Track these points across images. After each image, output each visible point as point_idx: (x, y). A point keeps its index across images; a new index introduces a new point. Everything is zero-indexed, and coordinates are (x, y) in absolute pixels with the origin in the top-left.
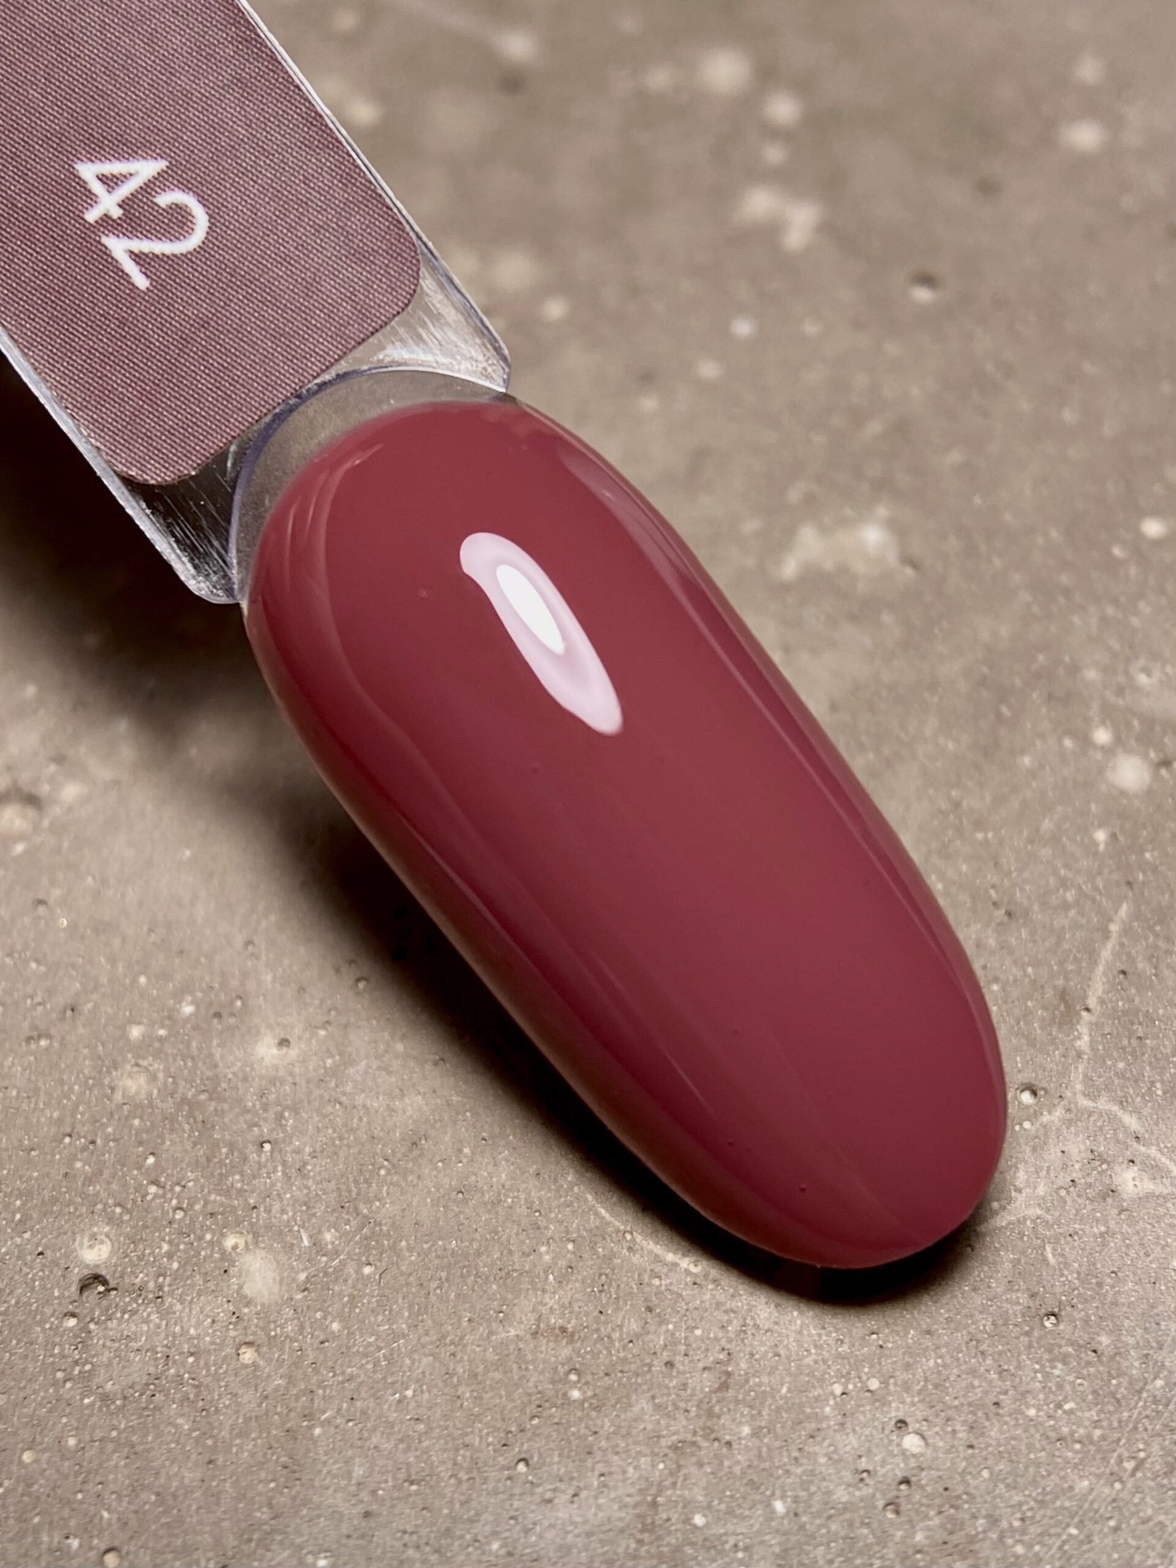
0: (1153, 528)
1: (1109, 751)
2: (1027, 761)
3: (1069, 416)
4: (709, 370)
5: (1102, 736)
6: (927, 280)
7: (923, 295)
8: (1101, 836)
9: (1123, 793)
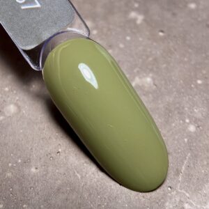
0: (199, 82)
1: (188, 124)
2: (173, 125)
3: (186, 59)
4: (122, 46)
5: (187, 121)
6: (162, 31)
7: (161, 34)
8: (186, 140)
9: (190, 132)
